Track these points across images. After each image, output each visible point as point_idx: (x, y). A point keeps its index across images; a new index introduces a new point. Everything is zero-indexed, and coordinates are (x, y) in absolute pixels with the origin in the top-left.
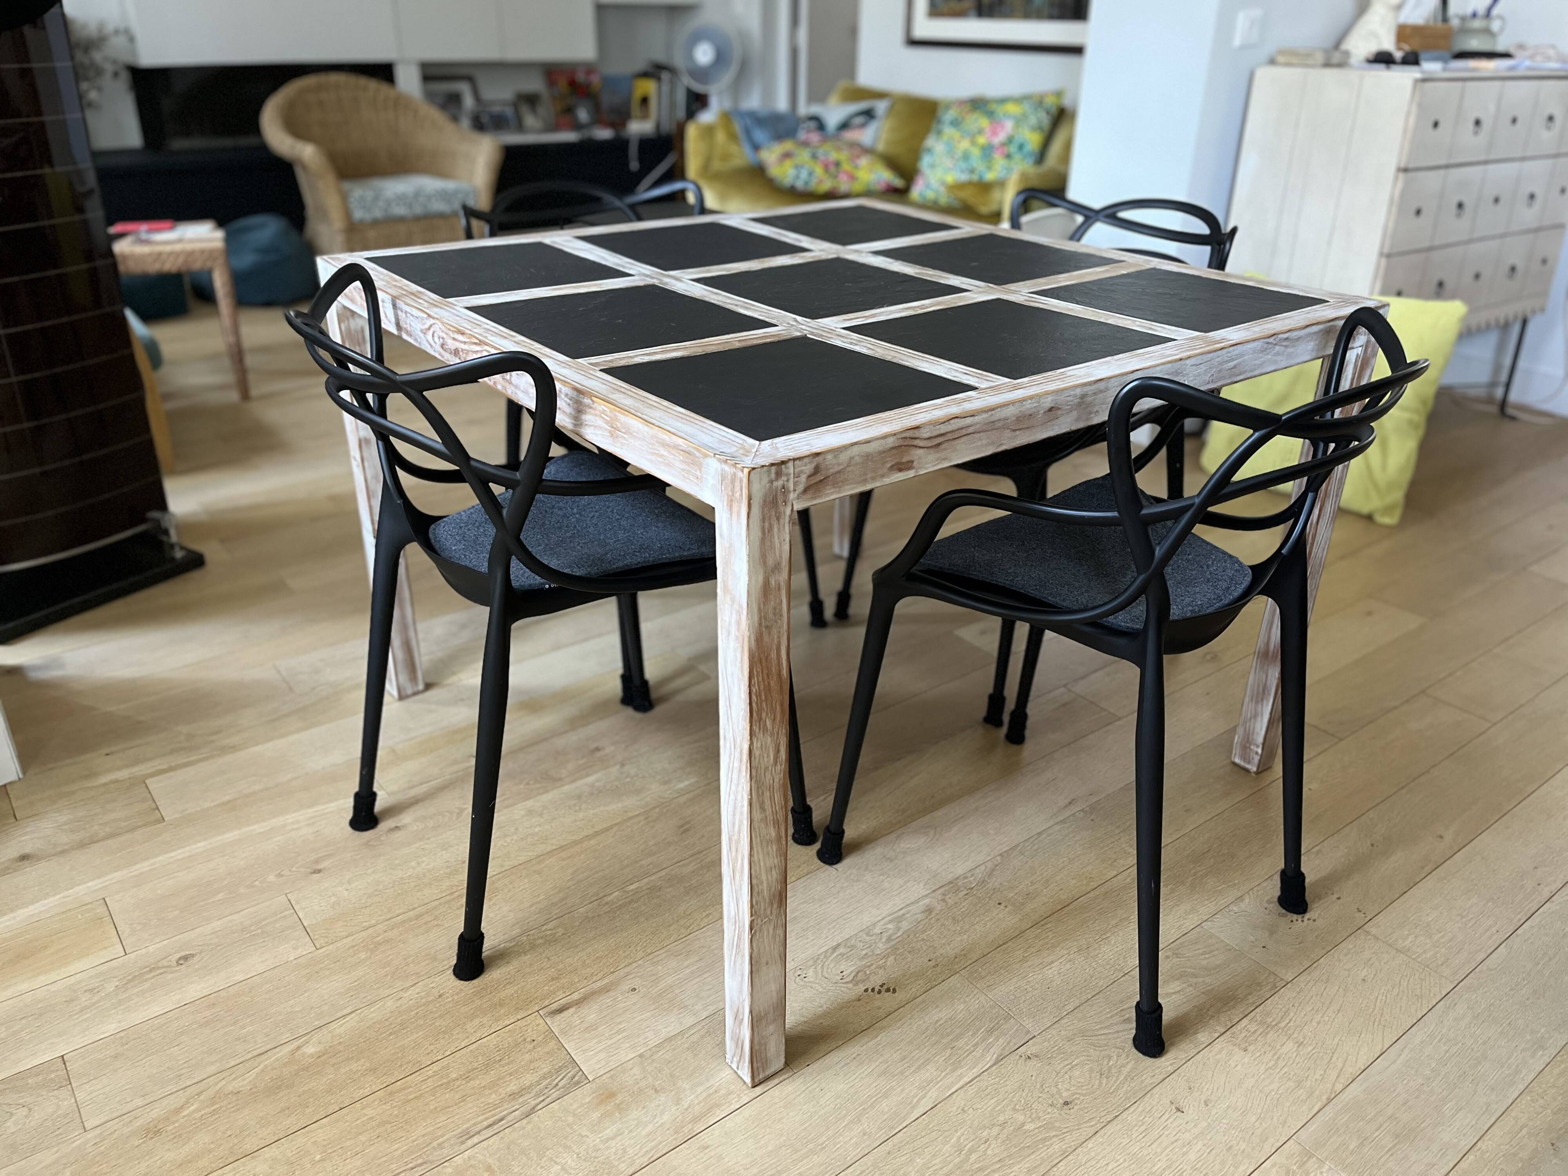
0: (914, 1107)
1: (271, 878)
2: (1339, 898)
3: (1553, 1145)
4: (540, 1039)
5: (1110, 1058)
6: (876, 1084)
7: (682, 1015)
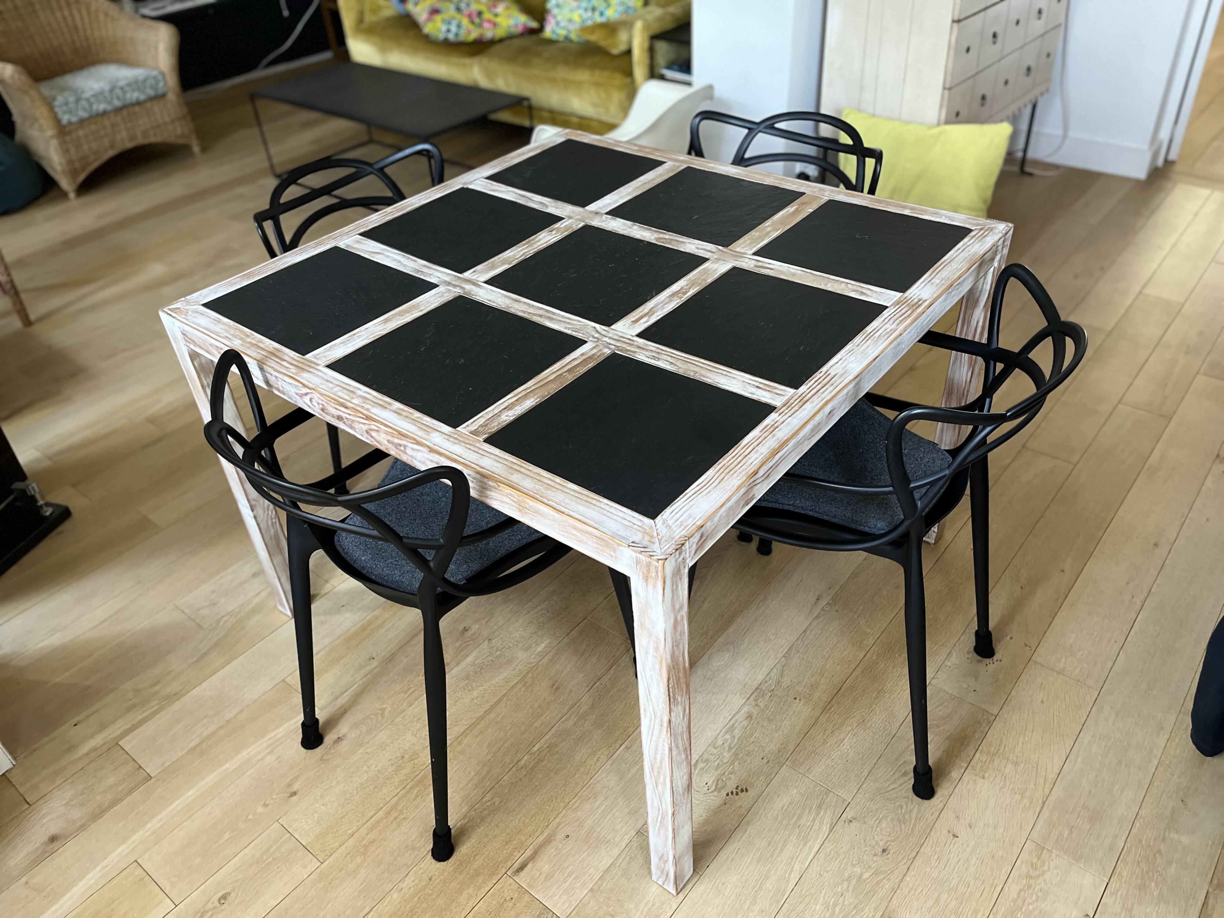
0: (788, 881)
1: (260, 809)
2: (1011, 638)
3: (1182, 801)
4: (516, 895)
5: (902, 807)
6: (757, 870)
7: (608, 849)
